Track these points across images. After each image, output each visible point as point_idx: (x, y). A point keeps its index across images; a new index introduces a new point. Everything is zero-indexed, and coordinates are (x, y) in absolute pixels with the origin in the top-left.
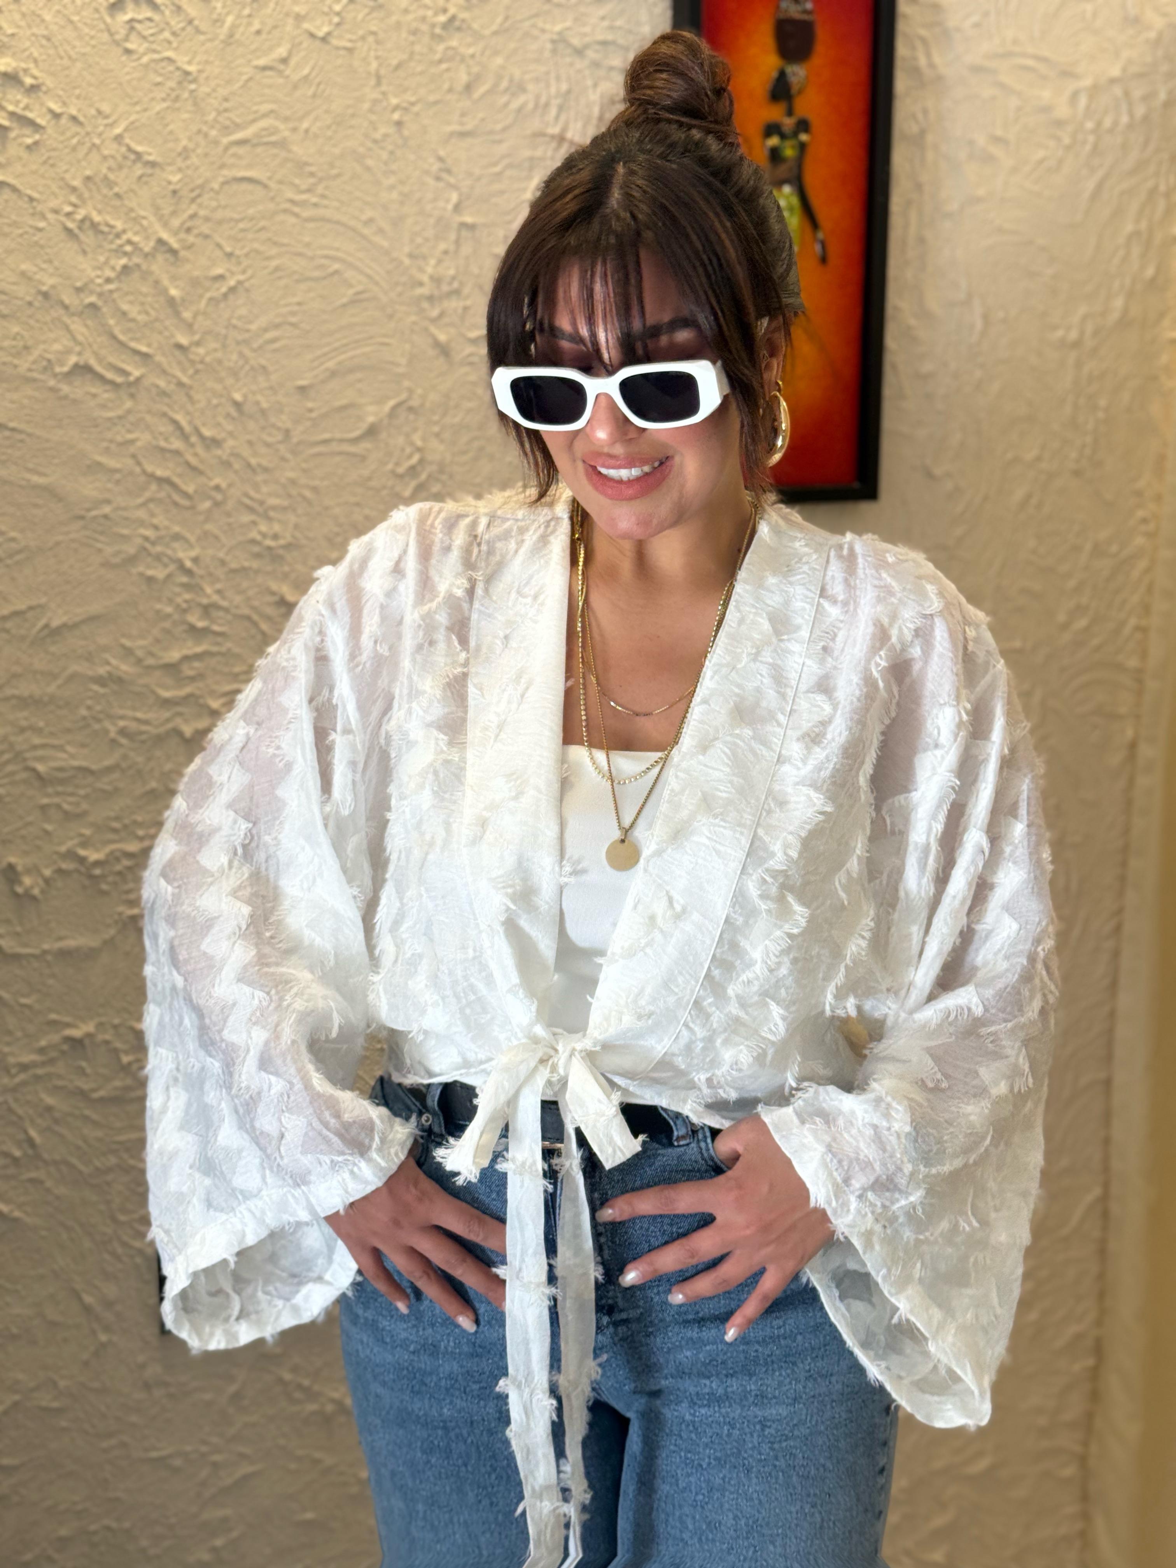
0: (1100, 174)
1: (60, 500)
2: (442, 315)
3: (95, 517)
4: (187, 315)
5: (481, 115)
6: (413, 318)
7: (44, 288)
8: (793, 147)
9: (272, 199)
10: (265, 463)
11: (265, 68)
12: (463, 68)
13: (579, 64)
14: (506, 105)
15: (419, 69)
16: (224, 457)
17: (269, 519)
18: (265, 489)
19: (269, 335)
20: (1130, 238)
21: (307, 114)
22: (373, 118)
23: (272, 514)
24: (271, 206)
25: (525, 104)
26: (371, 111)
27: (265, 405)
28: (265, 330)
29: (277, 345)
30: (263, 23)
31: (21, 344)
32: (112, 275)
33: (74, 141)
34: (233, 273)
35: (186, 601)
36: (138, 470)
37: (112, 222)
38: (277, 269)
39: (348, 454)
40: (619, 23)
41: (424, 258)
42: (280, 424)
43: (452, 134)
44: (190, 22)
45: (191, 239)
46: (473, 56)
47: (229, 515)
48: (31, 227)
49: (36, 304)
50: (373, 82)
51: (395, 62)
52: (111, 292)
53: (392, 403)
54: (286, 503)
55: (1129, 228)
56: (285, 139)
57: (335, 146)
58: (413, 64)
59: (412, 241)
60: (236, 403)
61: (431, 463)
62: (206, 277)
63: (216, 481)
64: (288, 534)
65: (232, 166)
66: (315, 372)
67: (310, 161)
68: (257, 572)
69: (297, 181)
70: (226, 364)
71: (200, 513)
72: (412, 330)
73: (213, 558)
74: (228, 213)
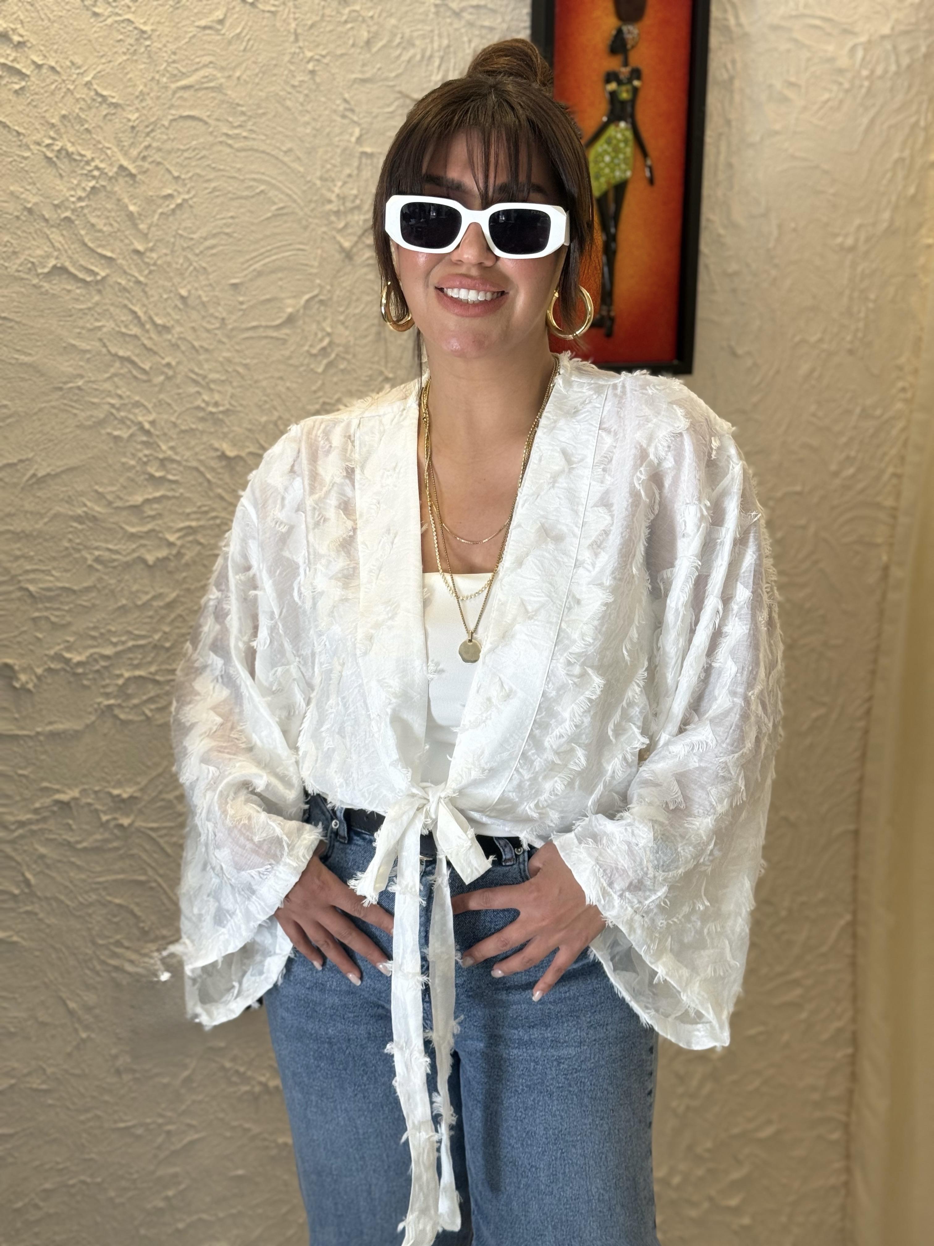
0: (872, 112)
1: (42, 375)
2: (346, 226)
3: (71, 388)
4: (143, 227)
5: (378, 66)
6: (324, 229)
7: (29, 206)
8: (627, 91)
9: (211, 133)
10: (206, 346)
11: (205, 28)
12: (364, 26)
13: (457, 24)
14: (400, 56)
15: (329, 28)
16: (174, 341)
17: (211, 390)
18: (206, 366)
19: (208, 243)
20: (896, 162)
21: (240, 64)
22: (292, 68)
23: (212, 386)
24: (211, 139)
25: (414, 56)
26: (290, 62)
27: (205, 299)
28: (205, 239)
29: (214, 251)
31: (11, 249)
32: (83, 194)
33: (53, 87)
34: (179, 193)
35: (146, 456)
36: (104, 350)
37: (83, 152)
38: (215, 189)
39: (272, 338)
41: (333, 181)
42: (217, 314)
43: (355, 81)
45: (146, 165)
46: (372, 18)
47: (178, 387)
48: (19, 156)
49: (23, 218)
50: (292, 38)
51: (310, 23)
52: (82, 207)
53: (307, 297)
54: (223, 378)
55: (896, 155)
56: (221, 85)
57: (261, 90)
58: (324, 24)
59: (323, 167)
60: (182, 298)
61: (339, 345)
62: (158, 196)
63: (168, 360)
64: (226, 402)
65: (179, 107)
66: (246, 272)
67: (241, 102)
68: (202, 432)
69: (231, 119)
70: (174, 266)
71: (155, 386)
72: (323, 238)
73: (166, 421)
74: (176, 145)
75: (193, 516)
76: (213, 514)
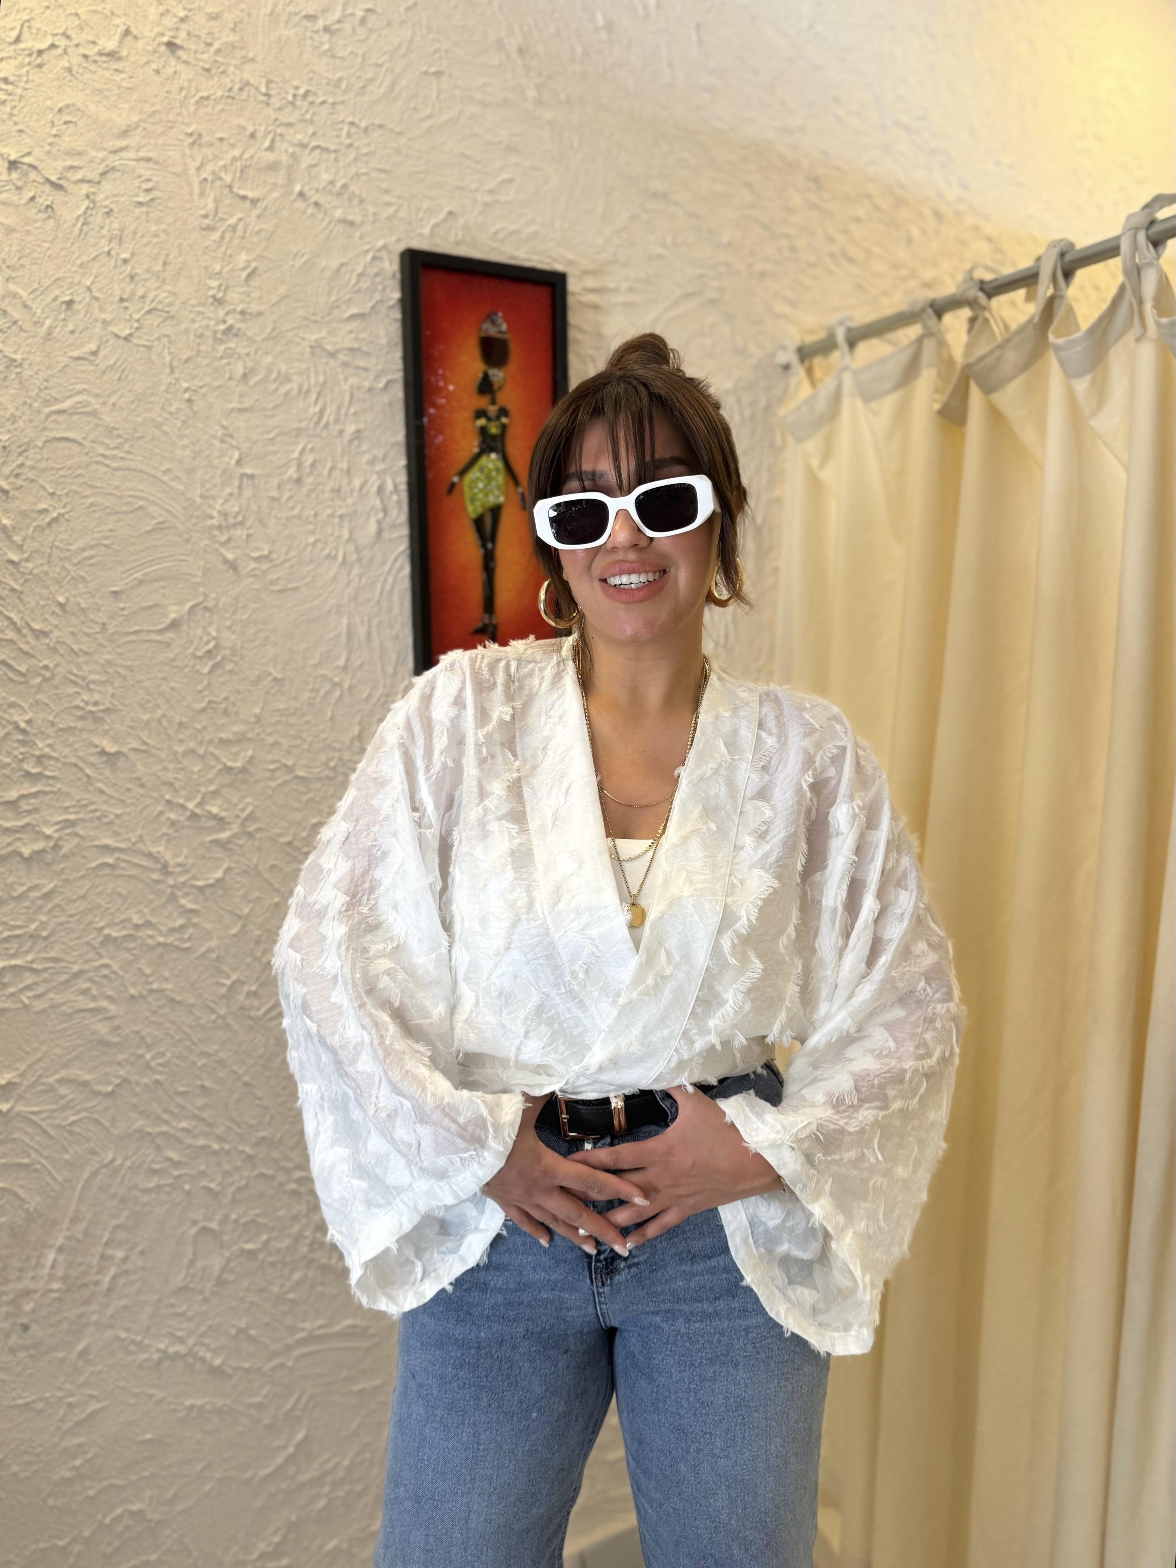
2: (229, 540)
4: (17, 538)
5: (256, 397)
6: (206, 542)
8: (497, 426)
9: (87, 454)
10: (85, 648)
11: (78, 358)
12: (240, 363)
13: (332, 363)
14: (276, 390)
15: (206, 362)
16: (52, 644)
17: (91, 690)
18: (86, 668)
19: (86, 554)
21: (114, 392)
22: (169, 397)
23: (93, 686)
24: (86, 459)
25: (291, 390)
26: (167, 391)
27: (83, 605)
28: (84, 550)
29: (93, 561)
30: (75, 325)
34: (55, 508)
35: (22, 753)
38: (92, 505)
39: (155, 641)
40: (362, 336)
41: (214, 498)
42: (97, 620)
43: (233, 410)
44: (15, 323)
45: (19, 482)
46: (248, 355)
47: (56, 687)
50: (168, 371)
51: (184, 357)
53: (191, 603)
54: (104, 679)
56: (96, 410)
57: (138, 416)
58: (199, 359)
59: (203, 486)
60: (60, 604)
61: (225, 648)
62: (33, 511)
63: (45, 662)
64: (107, 702)
65: (53, 429)
66: (126, 581)
67: (117, 426)
68: (81, 730)
69: (106, 441)
70: (51, 575)
71: (32, 687)
72: (206, 551)
73: (44, 720)
74: (50, 464)
75: (72, 810)
76: (93, 807)
